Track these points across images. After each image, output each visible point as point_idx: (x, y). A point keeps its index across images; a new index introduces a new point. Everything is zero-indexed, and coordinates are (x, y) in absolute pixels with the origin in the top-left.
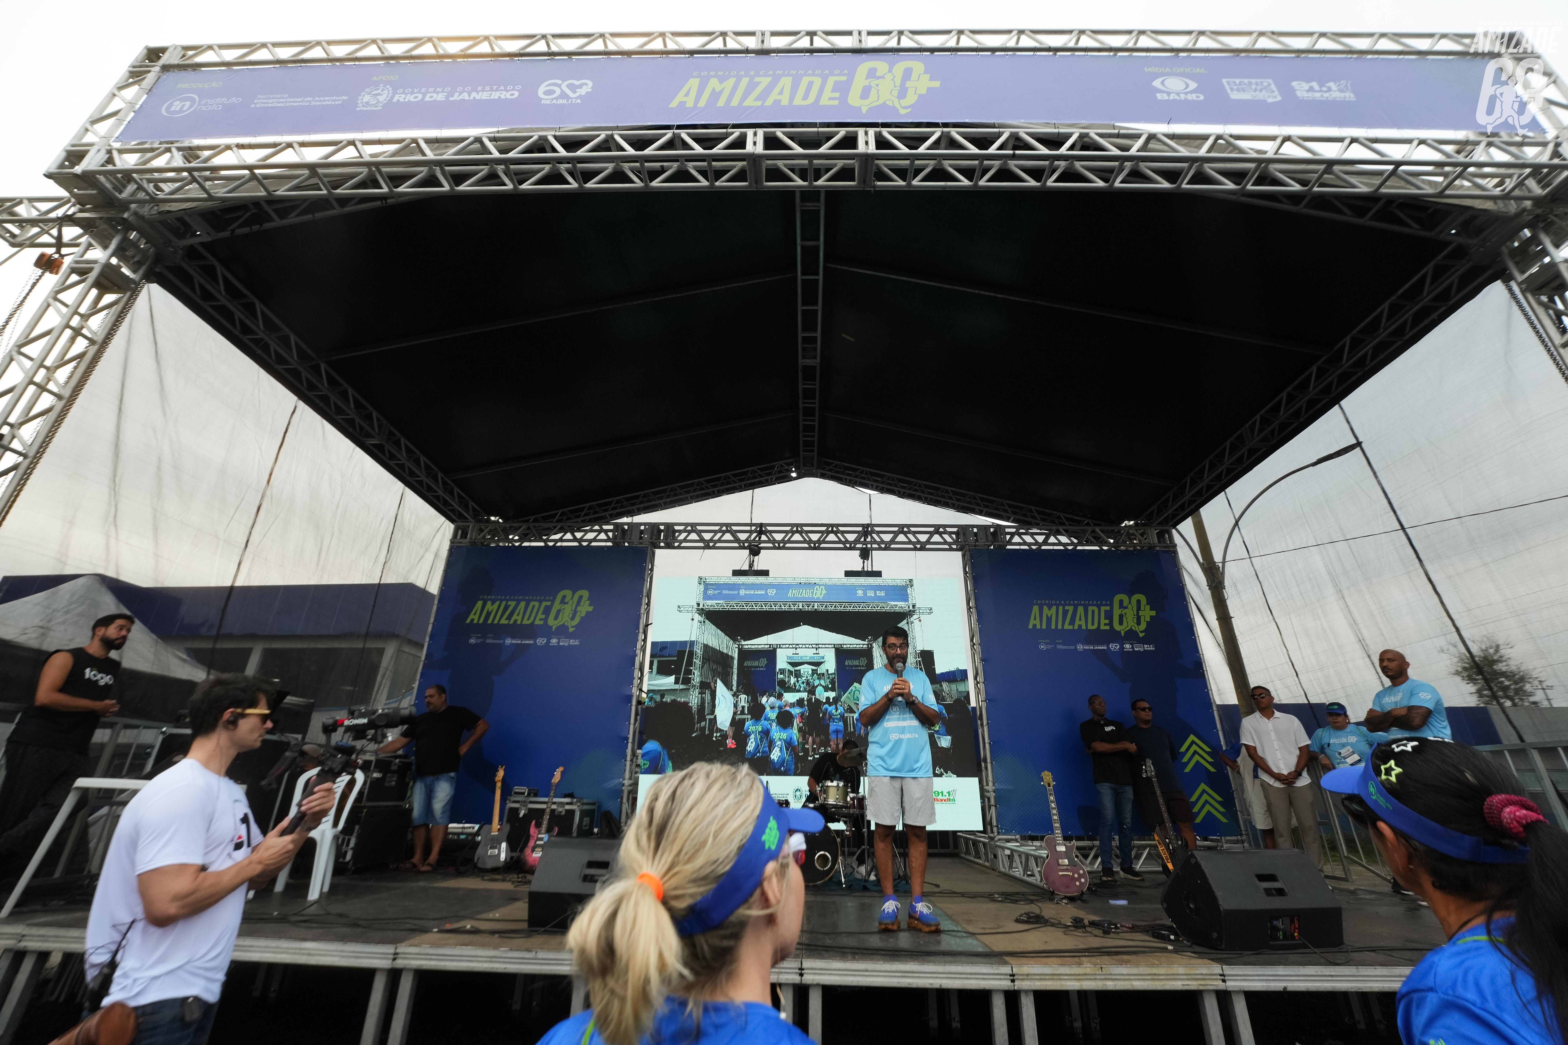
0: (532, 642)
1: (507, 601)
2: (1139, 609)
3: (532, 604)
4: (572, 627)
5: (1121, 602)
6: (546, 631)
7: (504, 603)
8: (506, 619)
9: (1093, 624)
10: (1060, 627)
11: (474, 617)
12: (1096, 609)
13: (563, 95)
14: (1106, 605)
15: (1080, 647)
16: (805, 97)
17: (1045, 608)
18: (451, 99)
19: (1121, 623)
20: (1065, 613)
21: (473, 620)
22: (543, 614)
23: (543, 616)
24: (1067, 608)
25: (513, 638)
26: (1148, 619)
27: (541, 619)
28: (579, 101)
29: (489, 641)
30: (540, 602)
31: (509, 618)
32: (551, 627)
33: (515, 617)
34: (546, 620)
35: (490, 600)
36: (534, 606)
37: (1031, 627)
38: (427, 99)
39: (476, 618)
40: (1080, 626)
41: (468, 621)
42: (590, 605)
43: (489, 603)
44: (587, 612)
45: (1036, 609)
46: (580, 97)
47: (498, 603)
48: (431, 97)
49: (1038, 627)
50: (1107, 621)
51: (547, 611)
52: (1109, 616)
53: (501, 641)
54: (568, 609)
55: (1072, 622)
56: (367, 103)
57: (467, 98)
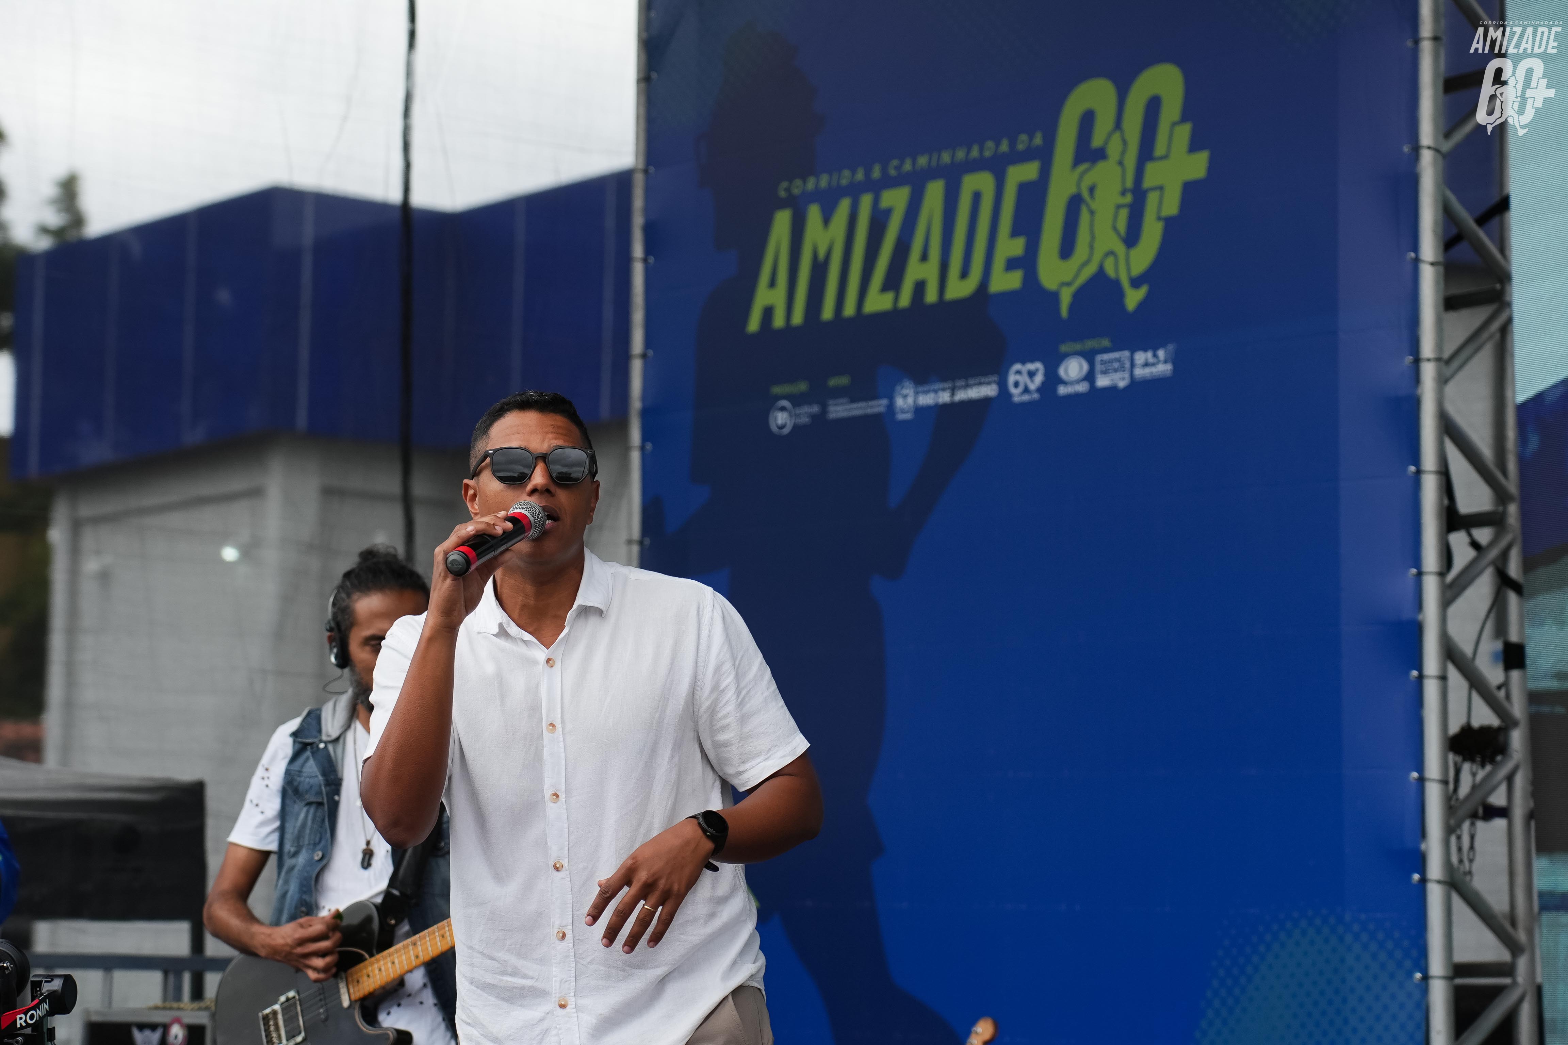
0: (988, 390)
1: (877, 188)
3: (969, 183)
4: (1136, 283)
6: (1036, 319)
7: (866, 202)
8: (885, 288)
11: (771, 294)
21: (768, 312)
22: (1015, 233)
23: (1018, 244)
27: (1012, 264)
29: (839, 410)
30: (1000, 169)
31: (894, 275)
32: (1054, 297)
33: (914, 271)
34: (1028, 260)
35: (815, 198)
36: (977, 197)
39: (778, 298)
41: (754, 325)
42: (1194, 147)
43: (814, 213)
44: (1190, 189)
51: (1030, 211)
53: (878, 406)
54: (1107, 186)
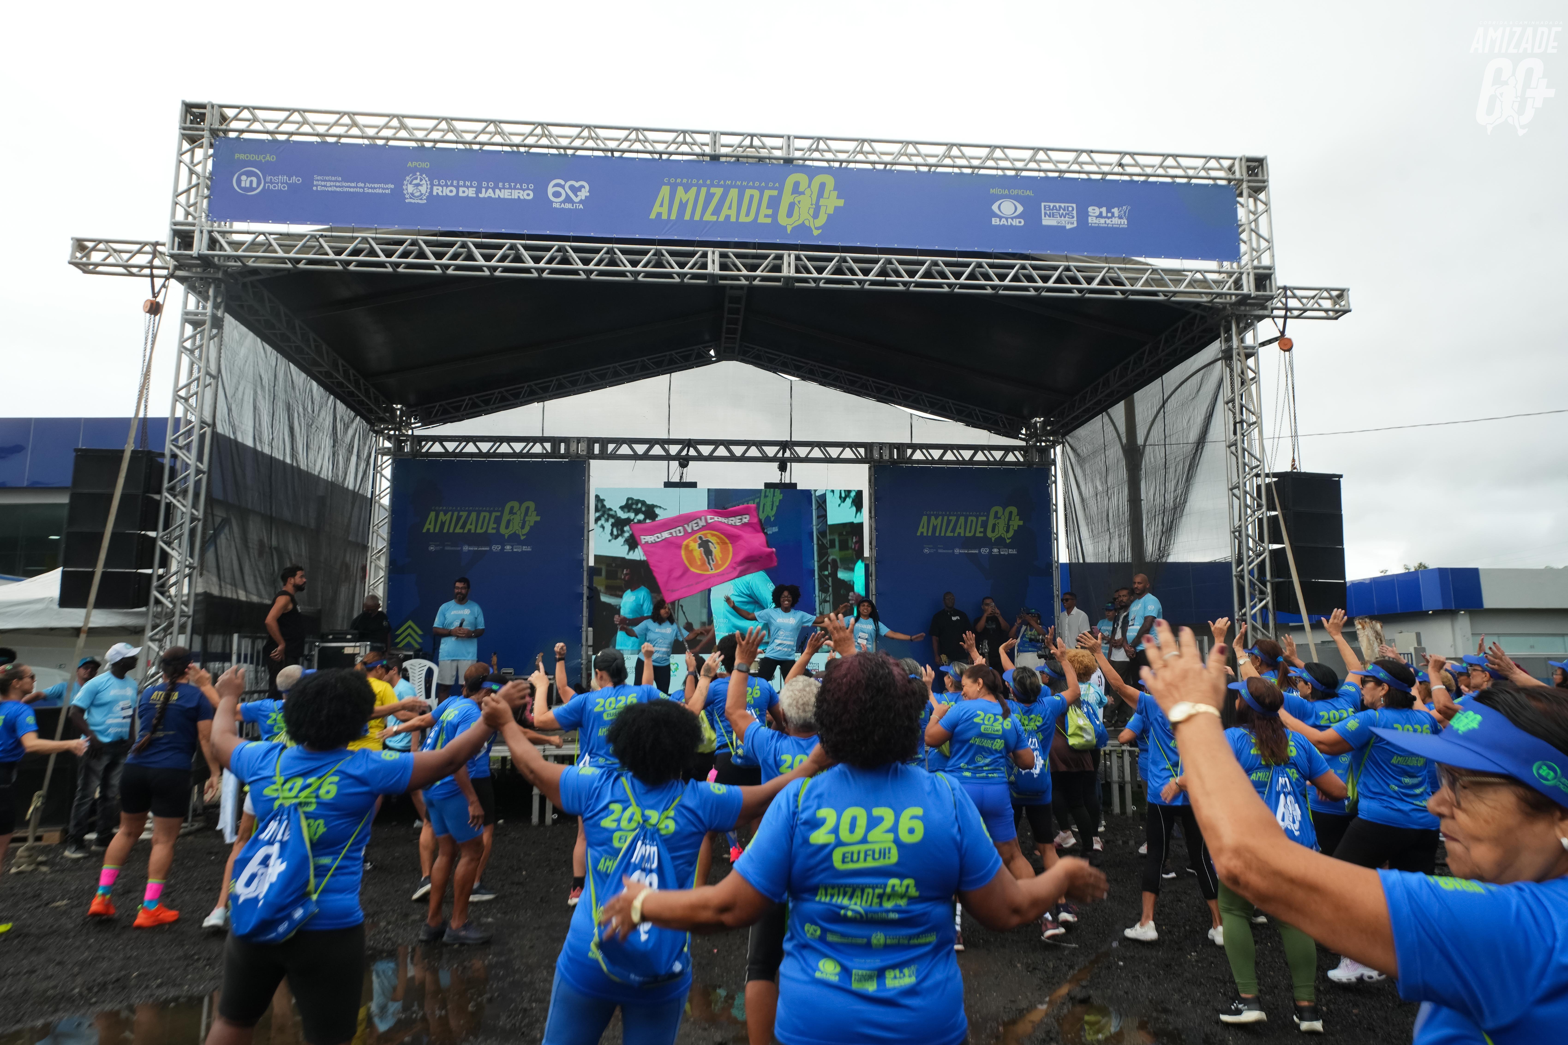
0: (487, 549)
2: (1010, 519)
3: (483, 514)
4: (523, 535)
5: (996, 513)
6: (499, 539)
7: (456, 514)
9: (970, 532)
10: (943, 534)
11: (429, 526)
12: (974, 519)
13: (568, 199)
14: (983, 516)
15: (957, 551)
16: (747, 215)
17: (933, 518)
18: (480, 195)
19: (993, 531)
20: (949, 522)
21: (428, 529)
23: (495, 526)
24: (950, 518)
25: (469, 545)
26: (1016, 528)
27: (493, 528)
28: (581, 206)
29: (448, 548)
30: (491, 513)
31: (463, 527)
32: (504, 535)
33: (468, 526)
34: (498, 529)
35: (442, 510)
36: (485, 517)
37: (919, 534)
38: (461, 194)
39: (432, 527)
40: (959, 533)
42: (537, 515)
43: (442, 514)
44: (535, 522)
45: (925, 518)
46: (581, 202)
47: (450, 514)
48: (464, 192)
49: (925, 534)
50: (982, 530)
51: (498, 521)
52: (984, 525)
53: (459, 548)
54: (517, 520)
55: (953, 531)
56: (412, 194)
57: (493, 196)
